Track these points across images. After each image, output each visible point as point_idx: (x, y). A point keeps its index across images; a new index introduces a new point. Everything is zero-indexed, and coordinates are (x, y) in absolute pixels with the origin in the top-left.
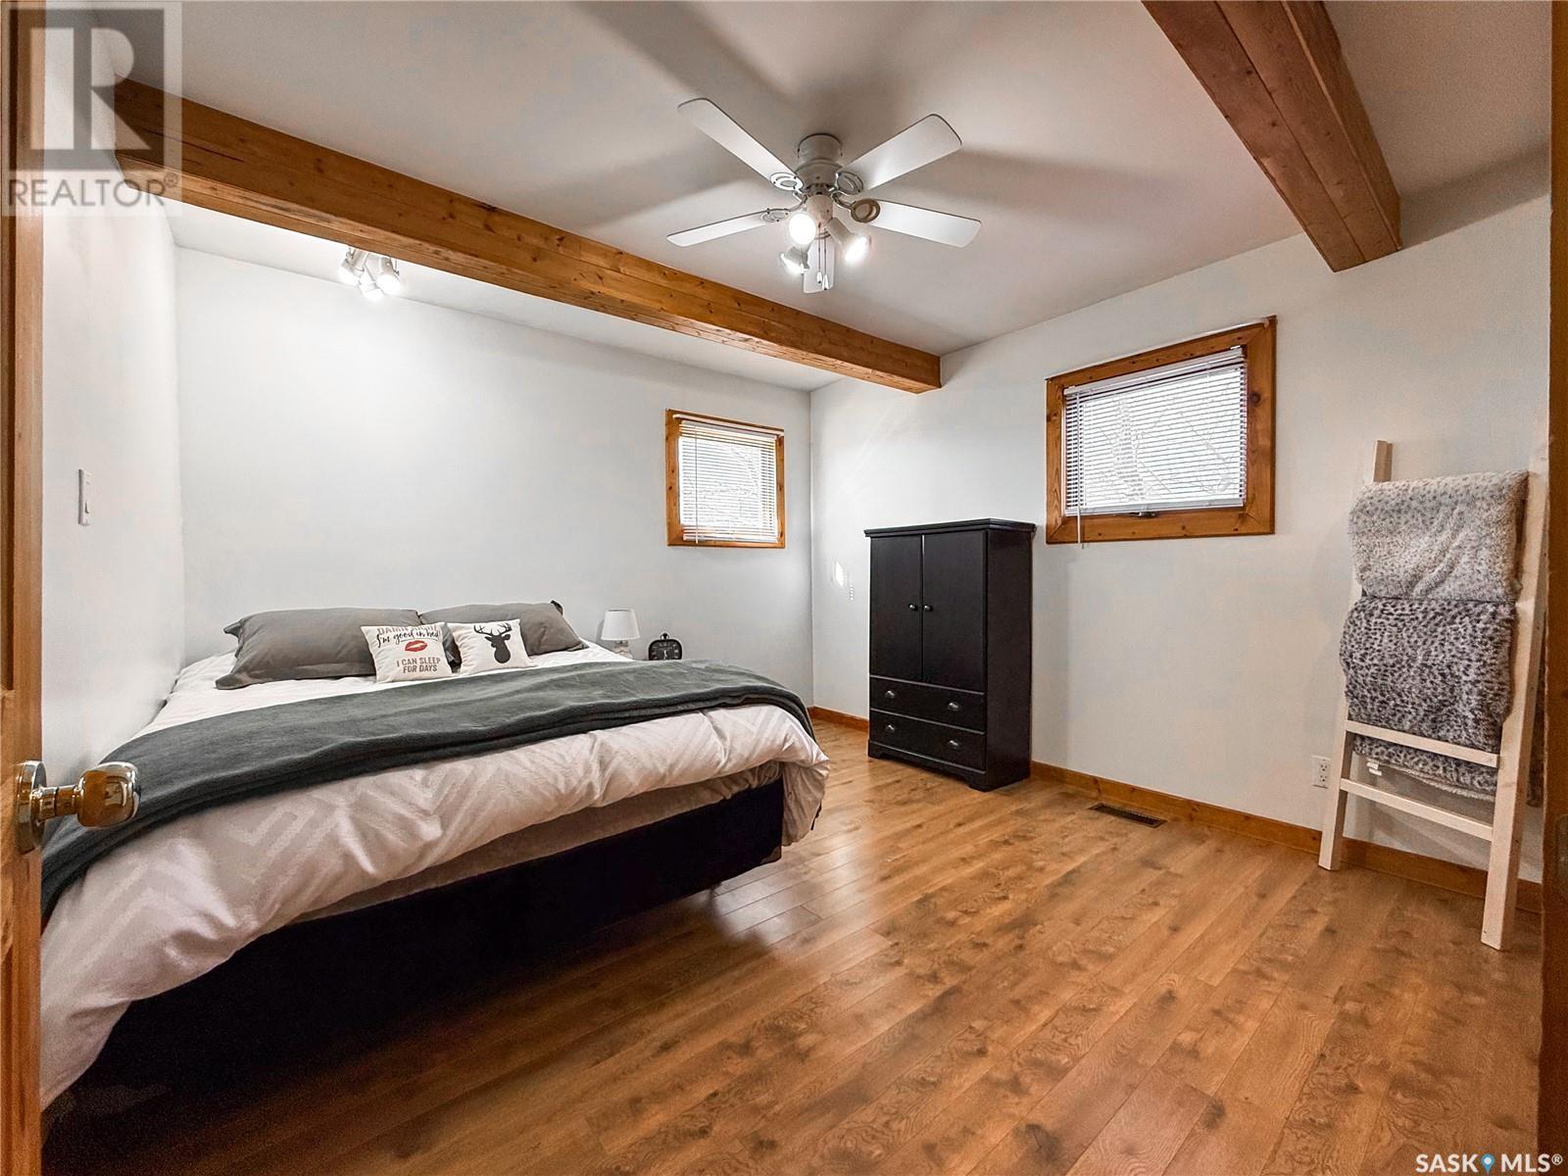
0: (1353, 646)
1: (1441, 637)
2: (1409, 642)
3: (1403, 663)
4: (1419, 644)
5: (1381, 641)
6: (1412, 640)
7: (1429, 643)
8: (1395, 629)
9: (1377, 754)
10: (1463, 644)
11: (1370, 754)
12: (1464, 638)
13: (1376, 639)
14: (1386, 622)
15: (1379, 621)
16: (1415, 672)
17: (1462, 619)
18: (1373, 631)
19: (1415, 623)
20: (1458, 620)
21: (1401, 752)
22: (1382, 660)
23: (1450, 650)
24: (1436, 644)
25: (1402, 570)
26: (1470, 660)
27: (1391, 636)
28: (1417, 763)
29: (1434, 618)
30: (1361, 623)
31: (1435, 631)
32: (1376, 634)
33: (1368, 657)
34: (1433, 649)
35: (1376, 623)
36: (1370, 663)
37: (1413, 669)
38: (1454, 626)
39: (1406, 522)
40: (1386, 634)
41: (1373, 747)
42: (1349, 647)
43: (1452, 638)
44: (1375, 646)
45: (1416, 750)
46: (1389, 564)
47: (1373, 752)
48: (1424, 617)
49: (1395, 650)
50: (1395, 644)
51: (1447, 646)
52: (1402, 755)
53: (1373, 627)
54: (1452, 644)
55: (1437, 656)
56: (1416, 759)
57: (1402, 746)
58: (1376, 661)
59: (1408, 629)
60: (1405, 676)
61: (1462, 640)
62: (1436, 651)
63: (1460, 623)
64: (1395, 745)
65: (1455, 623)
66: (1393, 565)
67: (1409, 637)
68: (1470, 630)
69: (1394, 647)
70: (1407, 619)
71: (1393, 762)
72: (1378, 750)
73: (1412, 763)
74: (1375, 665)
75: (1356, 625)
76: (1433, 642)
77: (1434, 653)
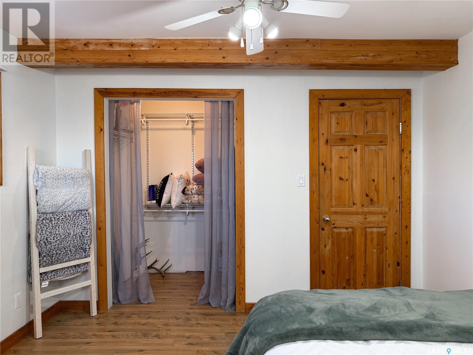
0: (48, 235)
1: (77, 224)
2: (68, 228)
3: (67, 236)
4: (71, 228)
5: (59, 230)
6: (69, 227)
7: (74, 227)
8: (63, 224)
9: (50, 277)
10: (84, 225)
11: (48, 278)
12: (84, 223)
13: (56, 230)
14: (59, 222)
15: (56, 222)
16: (71, 239)
17: (81, 216)
18: (54, 227)
19: (68, 221)
20: (80, 217)
21: (57, 272)
22: (61, 237)
23: (81, 228)
24: (76, 227)
25: (61, 201)
26: (87, 229)
27: (62, 227)
28: (64, 273)
29: (73, 218)
30: (49, 225)
31: (75, 222)
32: (56, 227)
33: (55, 238)
34: (75, 229)
35: (55, 223)
36: (57, 239)
37: (70, 238)
38: (80, 220)
39: (60, 183)
40: (60, 227)
41: (48, 275)
42: (46, 236)
43: (80, 223)
44: (57, 232)
45: (62, 268)
46: (56, 200)
47: (49, 277)
48: (70, 218)
49: (64, 232)
50: (64, 230)
51: (80, 227)
52: (58, 273)
53: (54, 225)
54: (80, 226)
55: (77, 231)
56: (63, 272)
57: (57, 270)
58: (59, 238)
59: (67, 224)
60: (67, 241)
61: (83, 224)
62: (77, 229)
63: (81, 218)
64: (54, 270)
65: (79, 218)
66: (57, 200)
67: (67, 226)
68: (85, 220)
69: (63, 231)
70: (65, 219)
71: (56, 277)
72: (50, 275)
73: (62, 274)
74: (59, 240)
75: (47, 226)
76: (75, 226)
77: (76, 230)
